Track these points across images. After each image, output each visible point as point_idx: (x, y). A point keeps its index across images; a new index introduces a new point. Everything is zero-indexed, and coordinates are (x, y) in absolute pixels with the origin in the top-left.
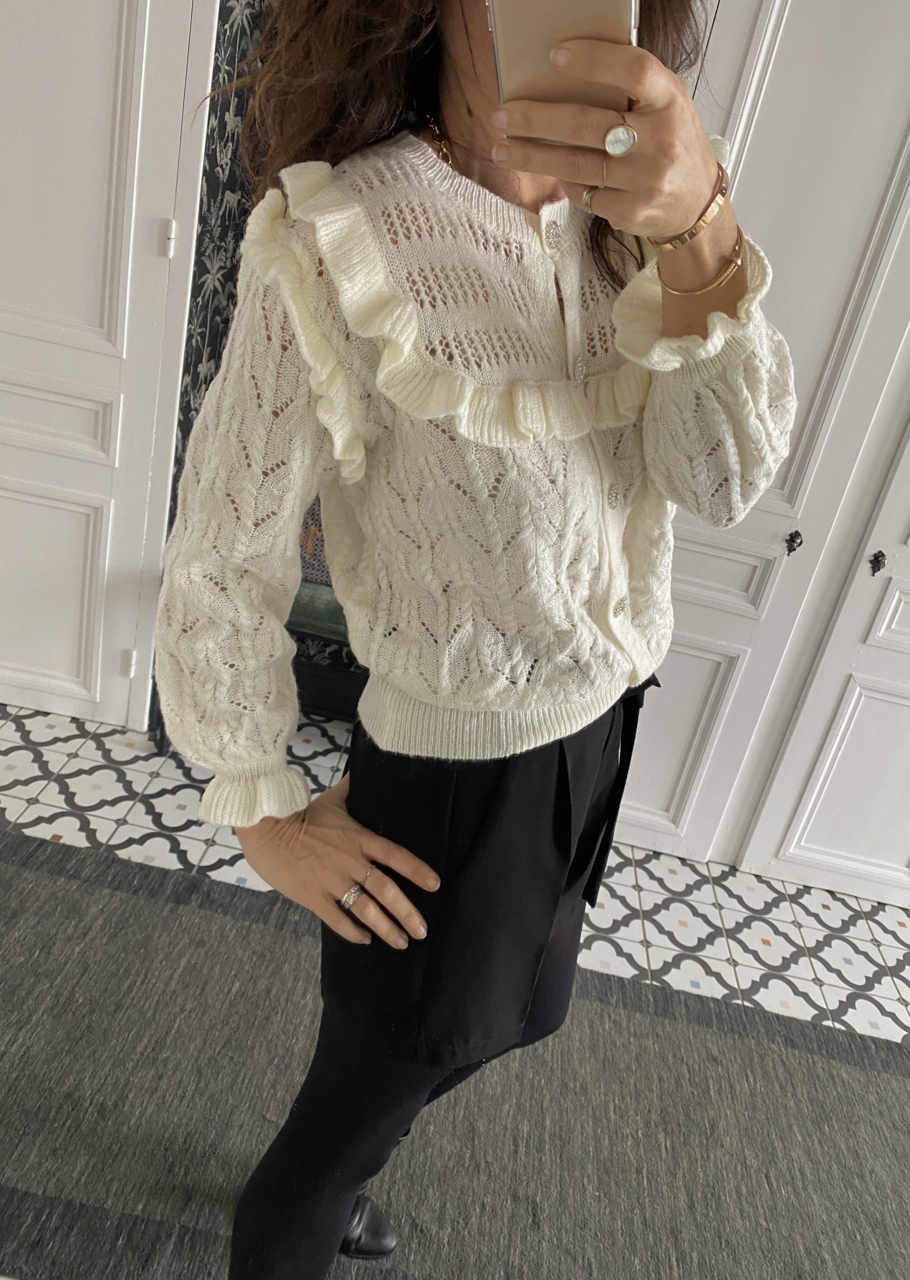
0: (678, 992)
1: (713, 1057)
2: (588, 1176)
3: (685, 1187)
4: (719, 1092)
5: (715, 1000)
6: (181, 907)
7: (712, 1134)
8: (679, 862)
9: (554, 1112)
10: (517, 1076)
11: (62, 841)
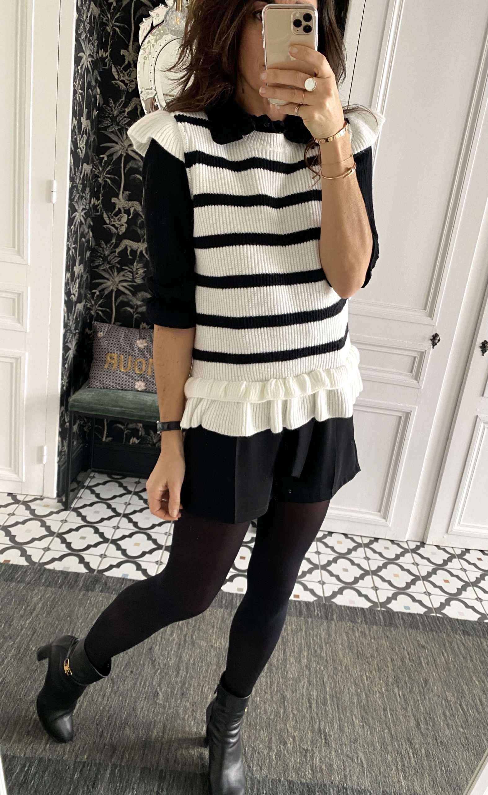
0: (397, 612)
1: (422, 645)
2: (355, 715)
3: (413, 716)
4: (427, 663)
5: (420, 615)
6: (90, 593)
7: (426, 686)
8: (390, 543)
9: (331, 683)
10: (306, 667)
11: (11, 563)
